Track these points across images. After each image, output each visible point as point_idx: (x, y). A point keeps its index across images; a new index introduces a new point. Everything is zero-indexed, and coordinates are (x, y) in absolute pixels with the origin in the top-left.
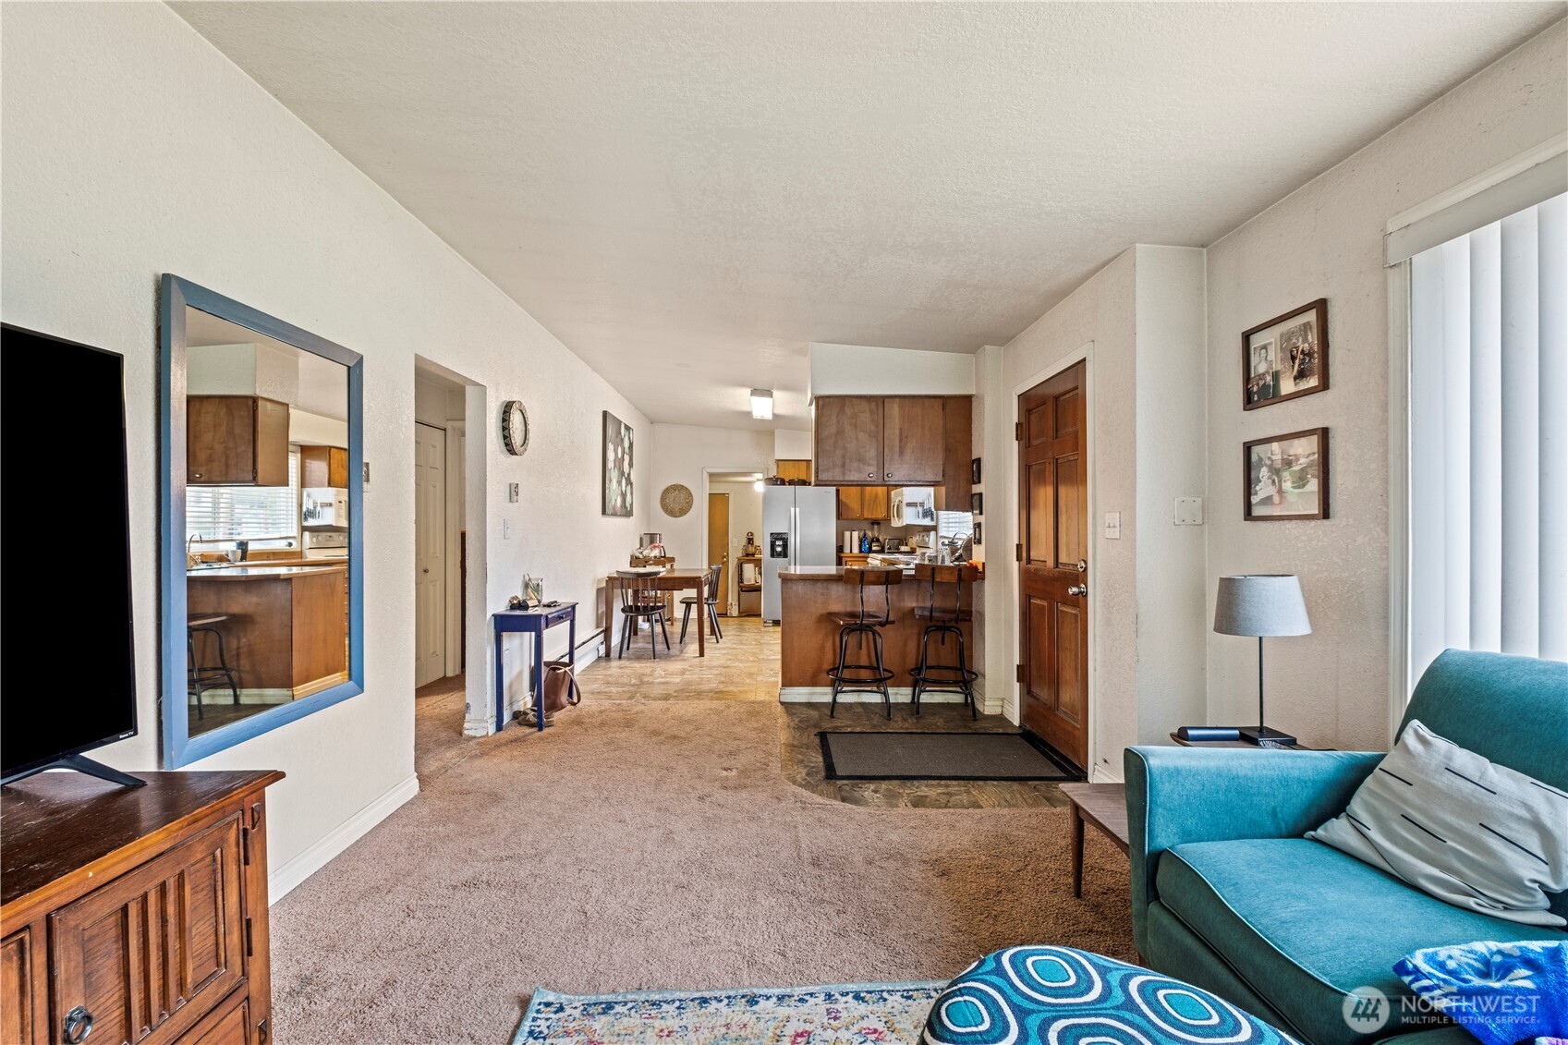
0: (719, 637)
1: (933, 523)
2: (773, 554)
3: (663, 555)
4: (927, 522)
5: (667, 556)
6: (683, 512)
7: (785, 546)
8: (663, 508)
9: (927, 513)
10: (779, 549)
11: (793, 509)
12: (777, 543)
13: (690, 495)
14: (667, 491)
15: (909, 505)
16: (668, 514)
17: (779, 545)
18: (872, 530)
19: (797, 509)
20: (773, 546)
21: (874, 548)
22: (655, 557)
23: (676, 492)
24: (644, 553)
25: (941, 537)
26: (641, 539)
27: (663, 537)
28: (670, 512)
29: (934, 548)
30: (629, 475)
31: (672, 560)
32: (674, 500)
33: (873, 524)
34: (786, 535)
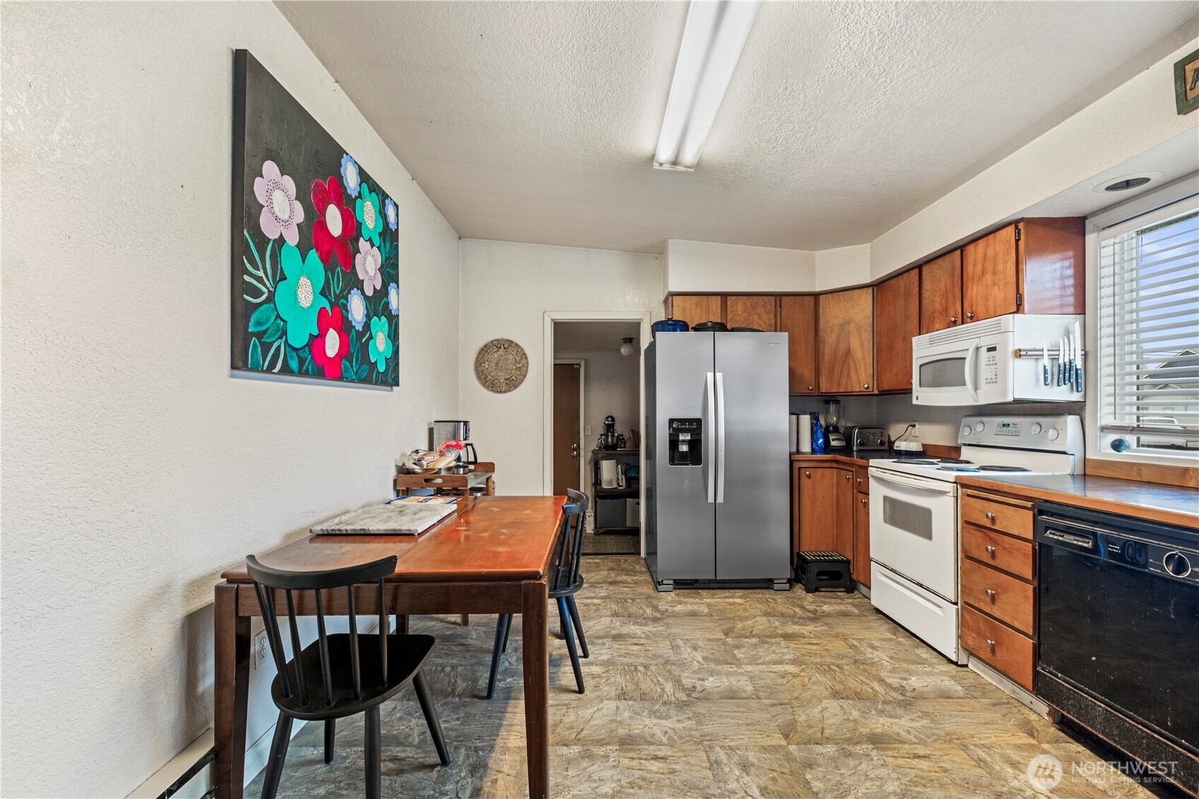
0: (579, 652)
1: (1076, 397)
2: (676, 457)
3: (472, 459)
4: (1062, 394)
5: (479, 461)
6: (512, 384)
7: (696, 444)
8: (479, 377)
9: (1067, 374)
10: (684, 448)
11: (710, 375)
12: (681, 437)
13: (524, 356)
14: (485, 350)
15: (1018, 354)
16: (487, 388)
17: (684, 441)
18: (827, 413)
19: (719, 375)
20: (674, 443)
21: (833, 443)
22: (449, 469)
23: (501, 352)
24: (424, 463)
25: (1104, 429)
26: (431, 431)
27: (471, 425)
28: (491, 384)
29: (1079, 454)
30: (382, 294)
31: (490, 467)
32: (497, 365)
33: (827, 402)
34: (699, 421)
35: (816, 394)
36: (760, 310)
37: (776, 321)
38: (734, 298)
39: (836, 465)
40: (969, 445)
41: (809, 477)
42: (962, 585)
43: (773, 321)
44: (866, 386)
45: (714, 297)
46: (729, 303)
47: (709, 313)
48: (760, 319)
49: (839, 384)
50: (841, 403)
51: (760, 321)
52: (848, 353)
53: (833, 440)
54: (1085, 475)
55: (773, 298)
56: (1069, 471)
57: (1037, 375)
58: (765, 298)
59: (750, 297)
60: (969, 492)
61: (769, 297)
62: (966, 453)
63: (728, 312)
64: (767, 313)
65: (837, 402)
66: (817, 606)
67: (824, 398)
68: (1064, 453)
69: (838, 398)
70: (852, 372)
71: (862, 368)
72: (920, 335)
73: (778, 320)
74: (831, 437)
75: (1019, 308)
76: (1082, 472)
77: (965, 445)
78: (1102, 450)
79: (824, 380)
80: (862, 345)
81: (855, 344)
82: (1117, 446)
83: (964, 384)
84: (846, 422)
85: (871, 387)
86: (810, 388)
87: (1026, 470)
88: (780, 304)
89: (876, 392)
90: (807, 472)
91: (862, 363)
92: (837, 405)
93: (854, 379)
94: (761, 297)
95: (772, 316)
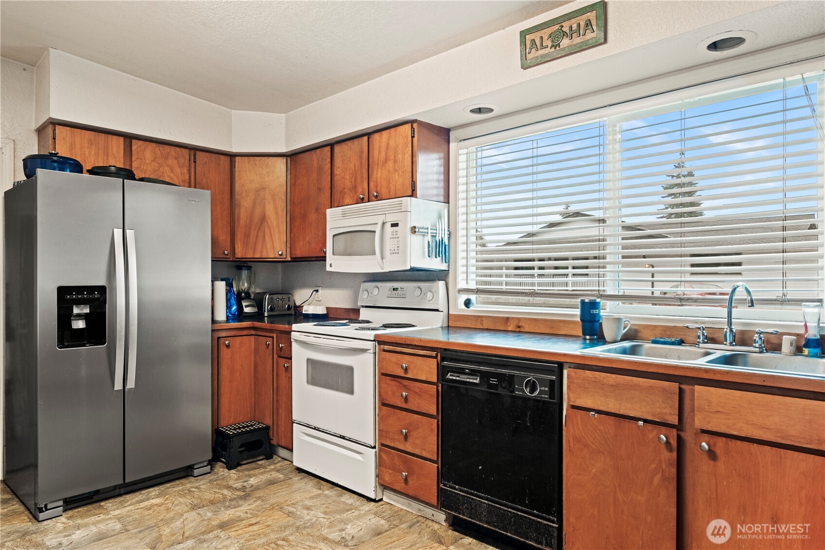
1: (444, 267)
2: (67, 336)
4: (436, 264)
7: (97, 319)
9: (440, 248)
10: (80, 324)
11: (118, 233)
15: (414, 230)
17: (79, 316)
18: (239, 279)
19: (130, 233)
20: (64, 317)
21: (246, 310)
25: (461, 291)
29: (445, 311)
33: (240, 268)
34: (102, 289)
35: (231, 259)
36: (172, 162)
37: (190, 177)
38: (141, 142)
39: (253, 332)
40: (366, 307)
41: (228, 346)
42: (379, 430)
43: (187, 177)
44: (280, 253)
45: (115, 137)
46: (134, 148)
47: (108, 156)
48: (172, 172)
49: (254, 250)
50: (252, 269)
51: (172, 175)
52: (263, 219)
53: (246, 306)
54: (448, 326)
55: (187, 151)
56: (440, 325)
57: (424, 248)
58: (177, 149)
59: (160, 145)
60: (386, 347)
61: (183, 150)
62: (364, 314)
63: (134, 158)
64: (180, 167)
65: (249, 268)
66: (244, 482)
67: (238, 264)
68: (437, 310)
69: (249, 264)
70: (267, 238)
71: (277, 235)
72: (331, 208)
73: (193, 176)
74: (244, 304)
75: (413, 194)
76: (447, 325)
77: (363, 307)
78: (459, 308)
79: (239, 245)
80: (277, 213)
81: (270, 210)
82: (467, 303)
83: (374, 253)
84: (255, 289)
85: (284, 254)
86: (226, 252)
87: (413, 326)
88: (195, 158)
89: (289, 259)
90: (227, 342)
91: (276, 230)
92: (249, 271)
93: (269, 245)
94: (173, 148)
95: (185, 171)
